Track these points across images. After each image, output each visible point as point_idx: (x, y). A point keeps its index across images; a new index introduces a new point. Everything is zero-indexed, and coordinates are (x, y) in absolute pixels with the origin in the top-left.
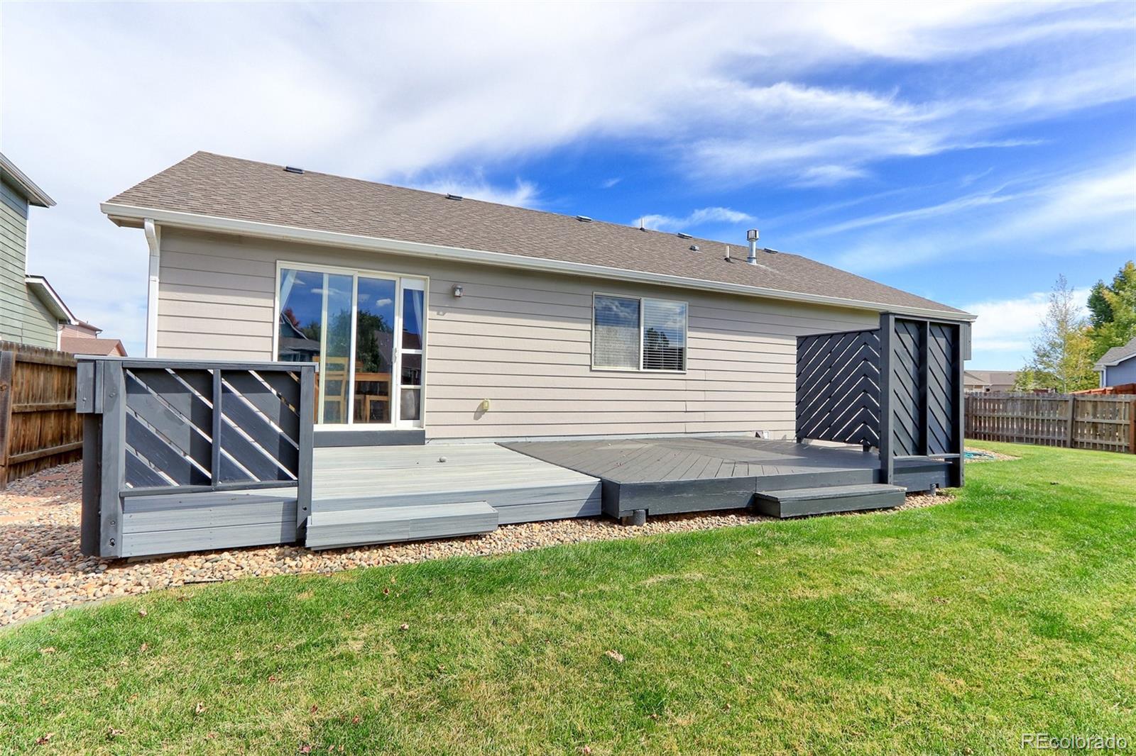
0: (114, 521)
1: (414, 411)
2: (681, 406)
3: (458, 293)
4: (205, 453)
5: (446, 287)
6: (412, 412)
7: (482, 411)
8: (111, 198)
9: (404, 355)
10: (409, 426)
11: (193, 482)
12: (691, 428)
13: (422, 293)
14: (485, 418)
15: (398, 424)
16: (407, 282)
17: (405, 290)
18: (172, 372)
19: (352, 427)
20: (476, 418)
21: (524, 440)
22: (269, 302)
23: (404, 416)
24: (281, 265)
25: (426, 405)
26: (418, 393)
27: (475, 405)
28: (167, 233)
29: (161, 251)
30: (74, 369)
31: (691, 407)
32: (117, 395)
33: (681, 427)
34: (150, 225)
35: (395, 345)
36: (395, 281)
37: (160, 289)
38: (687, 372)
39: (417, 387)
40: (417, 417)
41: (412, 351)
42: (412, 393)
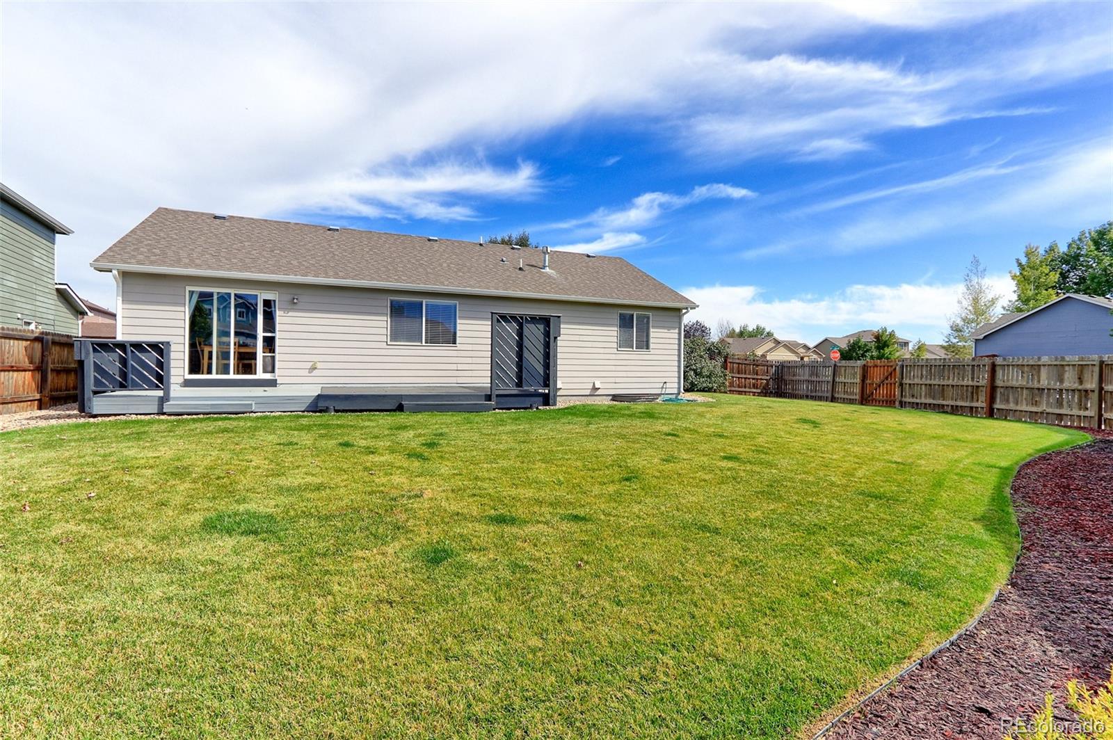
0: (90, 400)
1: (270, 367)
2: (454, 367)
3: (295, 301)
4: (124, 375)
5: (289, 297)
6: (270, 369)
7: (313, 368)
8: (95, 258)
9: (264, 337)
10: (268, 376)
11: (120, 387)
12: (460, 380)
13: (274, 301)
14: (315, 372)
15: (260, 375)
16: (263, 295)
17: (264, 300)
18: (112, 346)
19: (232, 376)
20: (309, 372)
21: (341, 385)
22: (182, 309)
23: (265, 371)
24: (188, 288)
25: (277, 365)
26: (273, 358)
27: (309, 365)
28: (126, 275)
29: (123, 284)
30: (73, 344)
31: (460, 367)
32: (89, 354)
33: (454, 380)
34: (115, 272)
35: (258, 332)
36: (257, 295)
37: (123, 303)
38: (457, 345)
39: (273, 354)
40: (273, 371)
41: (269, 335)
42: (269, 358)
